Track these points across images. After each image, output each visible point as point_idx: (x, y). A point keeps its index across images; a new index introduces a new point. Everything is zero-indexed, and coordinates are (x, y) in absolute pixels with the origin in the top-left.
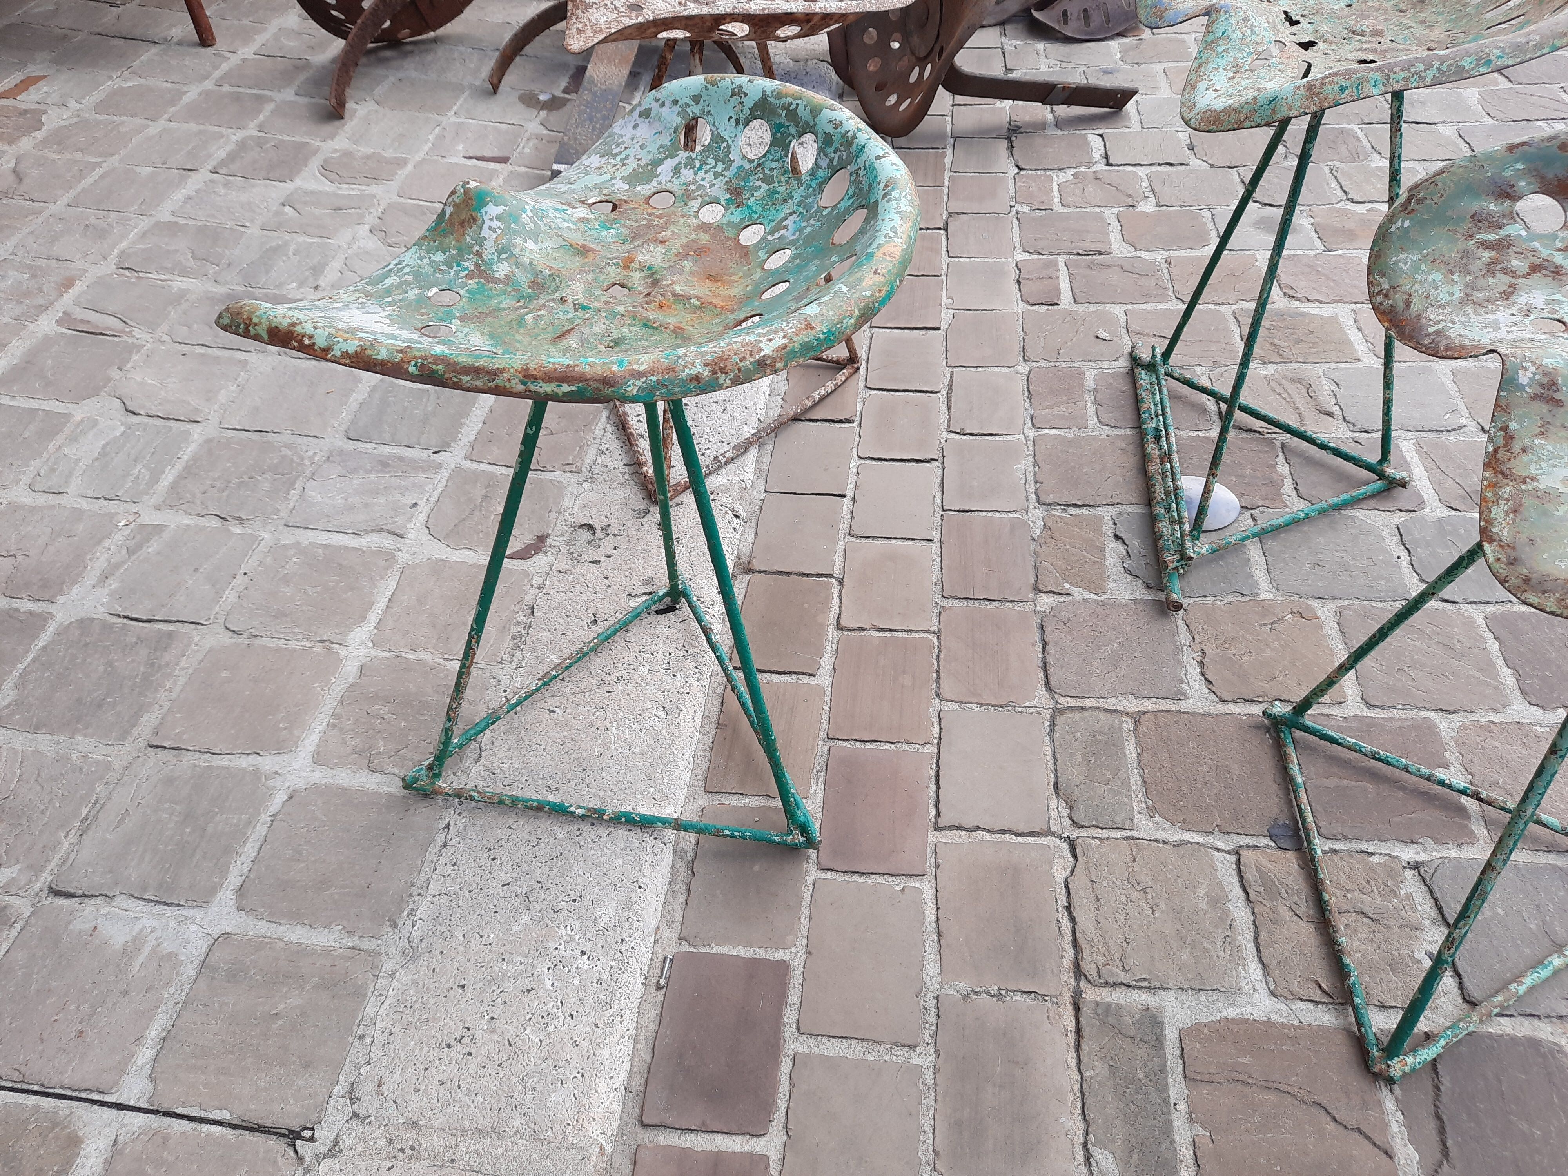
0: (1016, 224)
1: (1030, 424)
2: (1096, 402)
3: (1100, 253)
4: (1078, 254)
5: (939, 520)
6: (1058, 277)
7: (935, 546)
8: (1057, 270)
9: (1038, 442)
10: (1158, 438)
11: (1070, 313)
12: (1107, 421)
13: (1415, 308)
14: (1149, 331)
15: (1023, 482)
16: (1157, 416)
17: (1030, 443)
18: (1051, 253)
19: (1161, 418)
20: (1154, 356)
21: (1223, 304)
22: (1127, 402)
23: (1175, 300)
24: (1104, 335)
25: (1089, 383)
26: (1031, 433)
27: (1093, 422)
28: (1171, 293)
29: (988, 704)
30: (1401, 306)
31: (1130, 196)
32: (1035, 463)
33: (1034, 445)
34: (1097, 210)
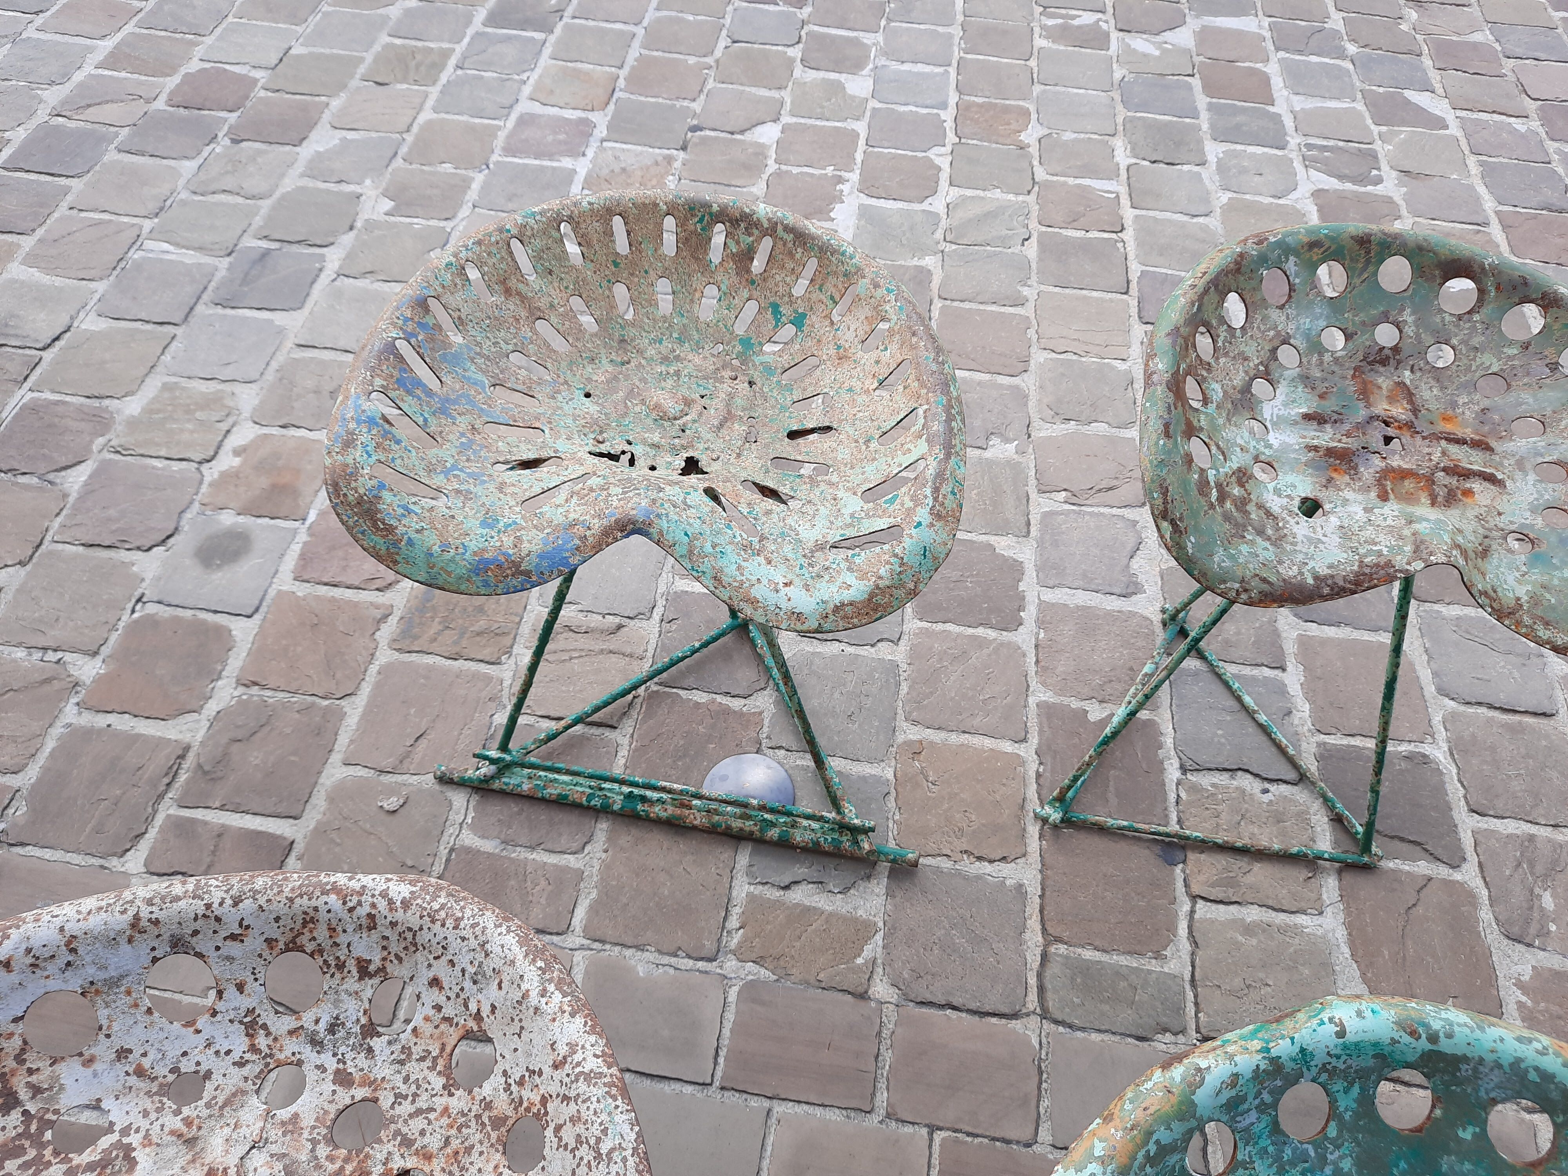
0: (29, 850)
1: (555, 939)
2: (532, 848)
3: (182, 757)
4: (168, 785)
5: (727, 1094)
6: (223, 826)
7: (779, 1108)
8: (205, 823)
9: (599, 934)
10: (644, 799)
11: (320, 832)
12: (575, 846)
13: (1273, 579)
14: (402, 750)
15: (672, 971)
16: (601, 789)
17: (596, 945)
18: (149, 820)
19: (606, 785)
20: (493, 761)
21: (373, 655)
22: (542, 815)
23: (342, 702)
24: (392, 803)
25: (489, 846)
26: (575, 940)
27: (571, 861)
28: (326, 703)
29: (1039, 1088)
30: (1265, 587)
31: (48, 681)
32: (639, 948)
33: (603, 942)
34: (57, 730)
